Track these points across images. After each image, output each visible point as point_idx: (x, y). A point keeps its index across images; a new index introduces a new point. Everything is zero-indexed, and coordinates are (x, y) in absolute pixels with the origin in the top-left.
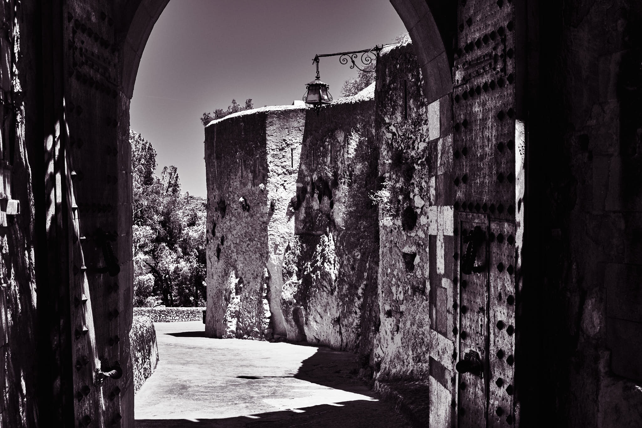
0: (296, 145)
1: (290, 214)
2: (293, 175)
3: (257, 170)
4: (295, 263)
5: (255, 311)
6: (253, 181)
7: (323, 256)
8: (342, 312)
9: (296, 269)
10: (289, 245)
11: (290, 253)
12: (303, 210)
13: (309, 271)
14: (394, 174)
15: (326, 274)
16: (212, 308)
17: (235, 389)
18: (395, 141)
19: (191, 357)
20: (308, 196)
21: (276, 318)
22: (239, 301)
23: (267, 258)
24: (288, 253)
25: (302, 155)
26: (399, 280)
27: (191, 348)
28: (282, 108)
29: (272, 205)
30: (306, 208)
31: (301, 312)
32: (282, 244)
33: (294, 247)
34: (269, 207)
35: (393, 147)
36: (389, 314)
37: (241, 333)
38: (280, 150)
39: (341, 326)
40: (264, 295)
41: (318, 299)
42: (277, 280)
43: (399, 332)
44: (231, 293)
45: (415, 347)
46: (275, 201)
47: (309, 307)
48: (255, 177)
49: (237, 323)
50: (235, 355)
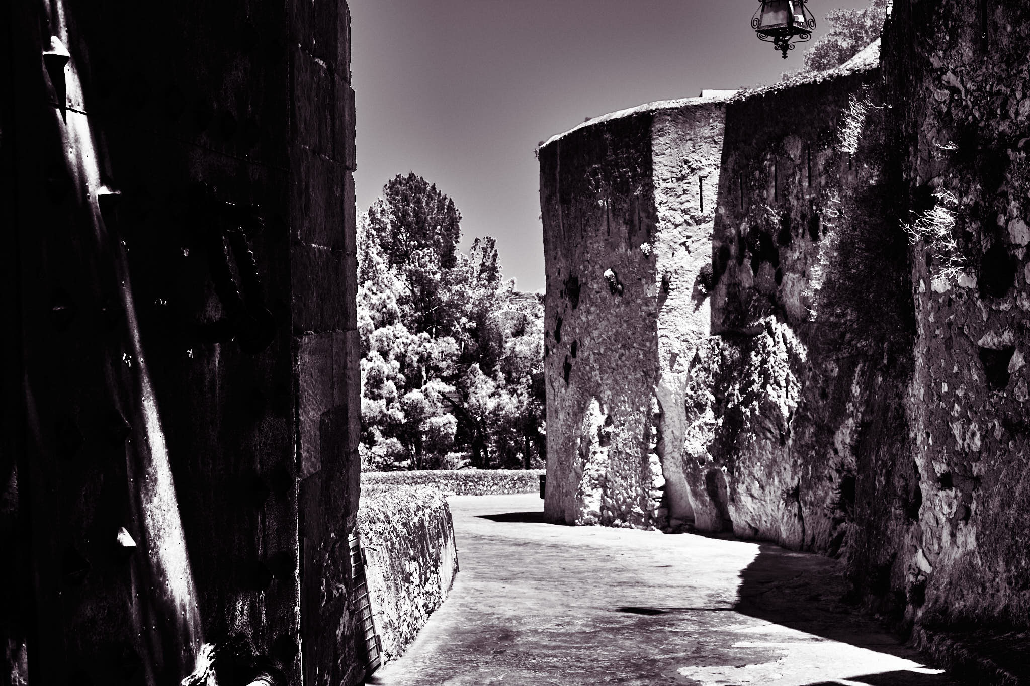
0: (707, 170)
1: (698, 298)
2: (703, 225)
3: (636, 218)
4: (709, 386)
5: (635, 475)
6: (630, 238)
7: (766, 374)
8: (802, 477)
9: (712, 398)
10: (697, 354)
11: (699, 370)
12: (722, 289)
13: (736, 401)
14: (954, 177)
15: (771, 407)
16: (556, 471)
17: (615, 640)
18: (956, 107)
19: (520, 565)
20: (731, 263)
21: (673, 488)
22: (606, 458)
23: (657, 378)
24: (695, 370)
25: (720, 186)
26: (971, 408)
27: (519, 545)
28: (681, 102)
29: (666, 283)
30: (729, 286)
31: (722, 478)
32: (685, 353)
33: (707, 357)
34: (659, 285)
35: (952, 120)
36: (945, 482)
37: (609, 517)
38: (678, 180)
39: (802, 504)
40: (652, 446)
41: (755, 453)
42: (676, 419)
43: (970, 521)
44: (590, 443)
45: (1014, 555)
46: (669, 275)
47: (738, 469)
48: (632, 232)
49: (602, 498)
50: (604, 561)
